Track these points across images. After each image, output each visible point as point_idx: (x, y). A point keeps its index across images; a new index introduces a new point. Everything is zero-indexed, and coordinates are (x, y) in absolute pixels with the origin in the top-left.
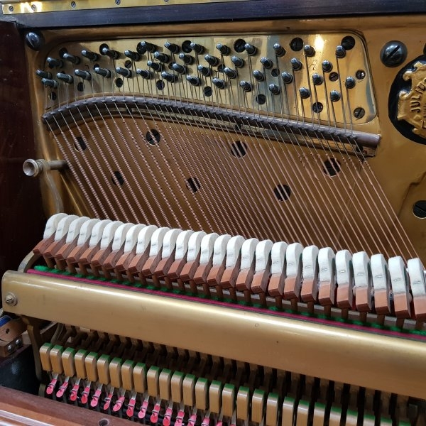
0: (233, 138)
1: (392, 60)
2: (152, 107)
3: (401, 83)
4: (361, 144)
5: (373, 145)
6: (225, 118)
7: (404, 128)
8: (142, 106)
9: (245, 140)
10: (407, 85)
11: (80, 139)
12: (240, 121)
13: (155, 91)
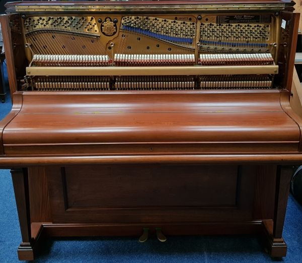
0: (72, 37)
1: (100, 22)
2: (54, 31)
3: (102, 26)
4: (97, 37)
5: (99, 37)
6: (70, 32)
7: (104, 33)
8: (51, 30)
9: (74, 37)
10: (103, 26)
11: (34, 39)
12: (73, 33)
13: (54, 27)
